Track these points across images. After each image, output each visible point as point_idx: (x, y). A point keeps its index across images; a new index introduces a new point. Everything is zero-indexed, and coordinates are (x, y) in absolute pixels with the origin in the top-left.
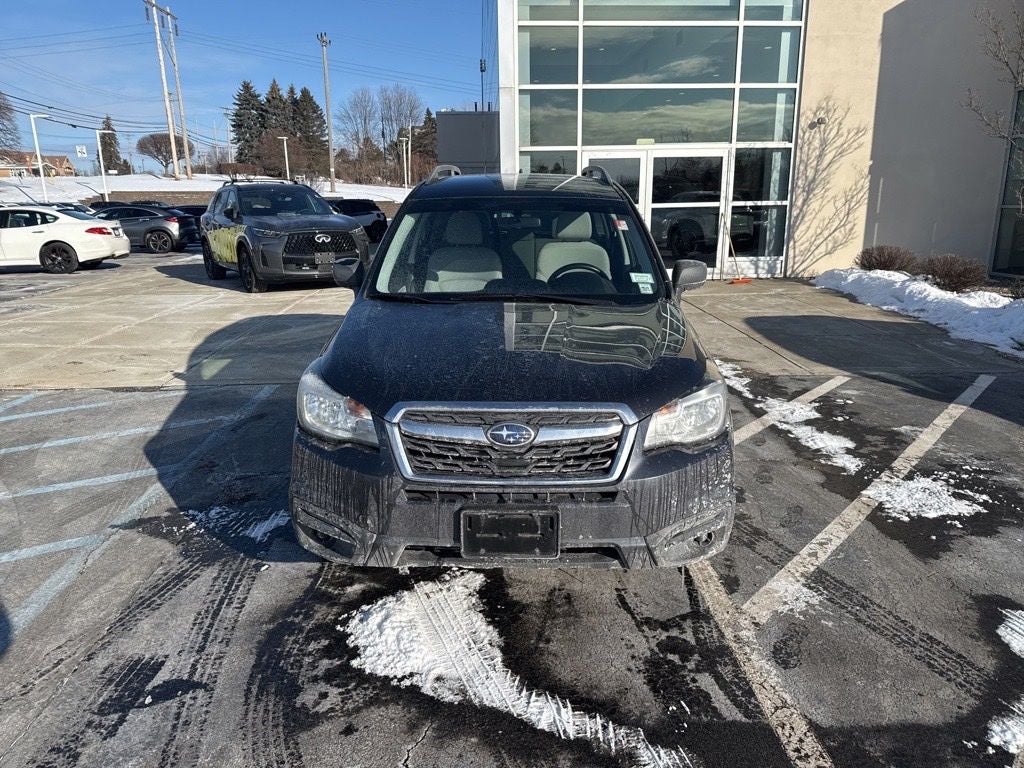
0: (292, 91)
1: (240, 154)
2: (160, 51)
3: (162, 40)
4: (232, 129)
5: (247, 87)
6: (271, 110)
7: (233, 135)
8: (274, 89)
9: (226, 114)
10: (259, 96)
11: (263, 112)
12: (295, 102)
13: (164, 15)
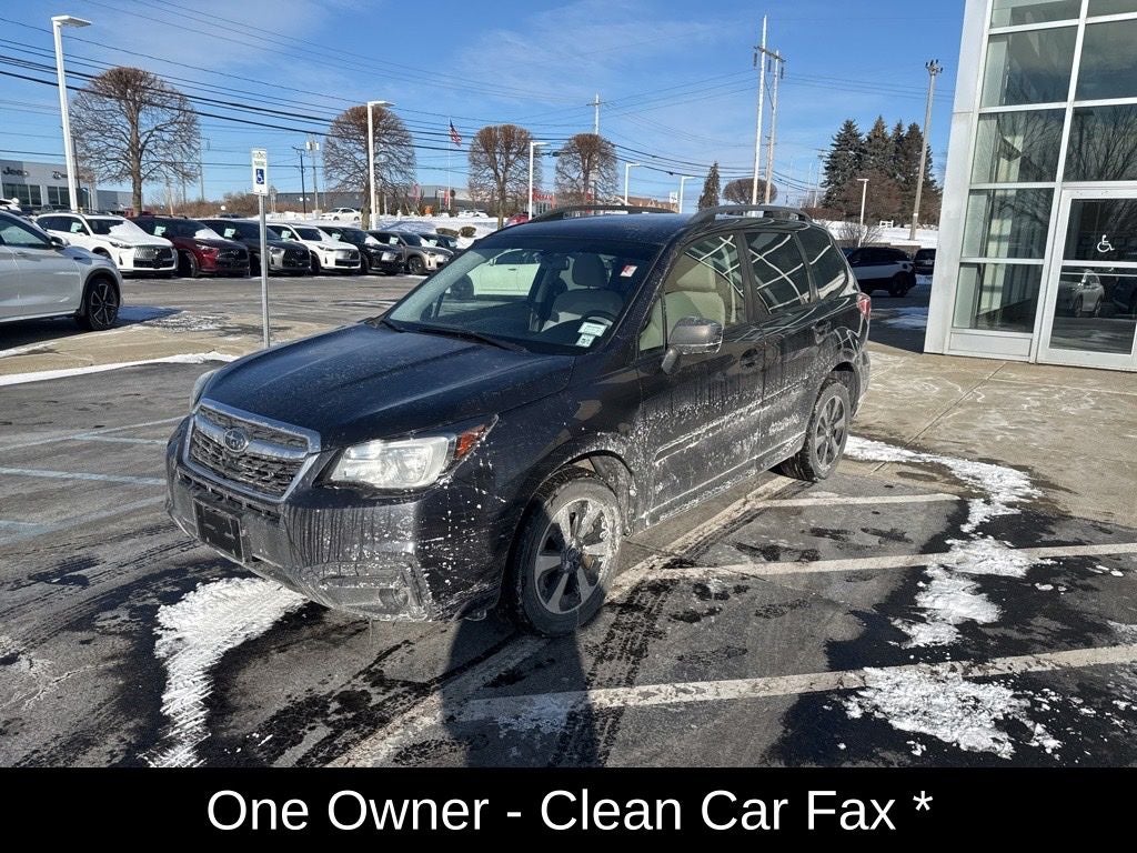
0: (899, 128)
1: (828, 198)
2: (761, 95)
3: (766, 84)
4: (825, 171)
5: (849, 126)
6: (870, 150)
7: (825, 178)
8: (879, 126)
9: (821, 157)
10: (860, 135)
11: (861, 152)
12: (900, 140)
13: (772, 58)
